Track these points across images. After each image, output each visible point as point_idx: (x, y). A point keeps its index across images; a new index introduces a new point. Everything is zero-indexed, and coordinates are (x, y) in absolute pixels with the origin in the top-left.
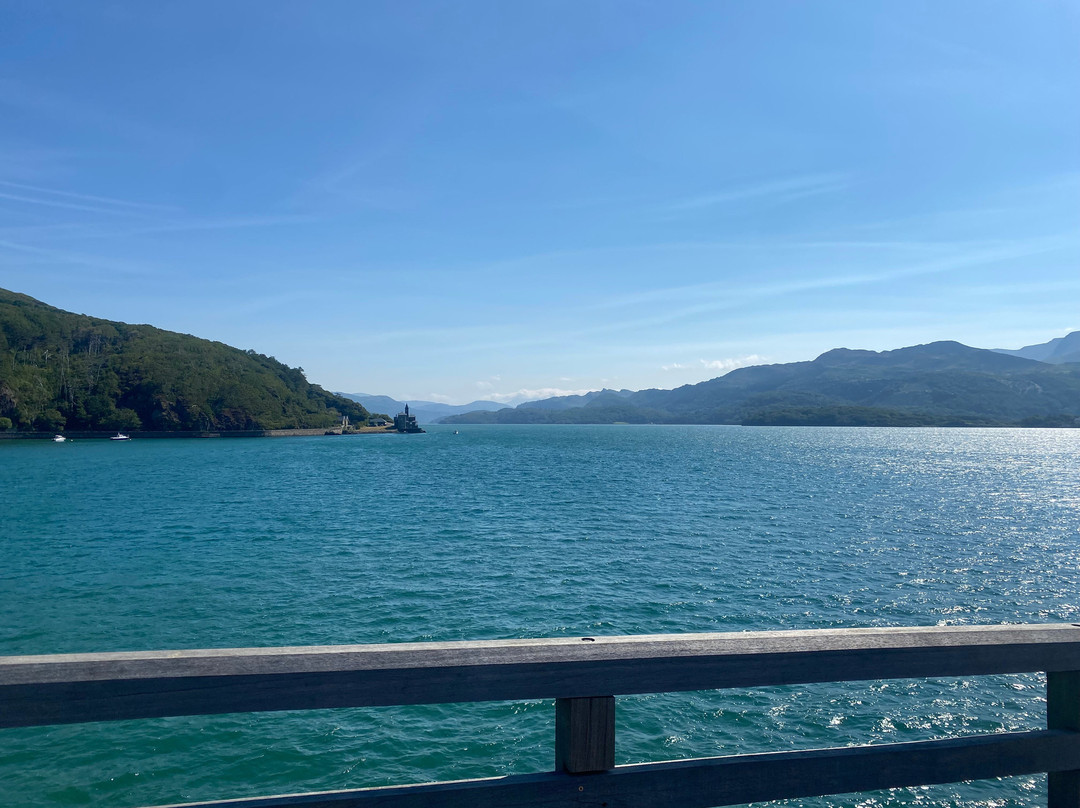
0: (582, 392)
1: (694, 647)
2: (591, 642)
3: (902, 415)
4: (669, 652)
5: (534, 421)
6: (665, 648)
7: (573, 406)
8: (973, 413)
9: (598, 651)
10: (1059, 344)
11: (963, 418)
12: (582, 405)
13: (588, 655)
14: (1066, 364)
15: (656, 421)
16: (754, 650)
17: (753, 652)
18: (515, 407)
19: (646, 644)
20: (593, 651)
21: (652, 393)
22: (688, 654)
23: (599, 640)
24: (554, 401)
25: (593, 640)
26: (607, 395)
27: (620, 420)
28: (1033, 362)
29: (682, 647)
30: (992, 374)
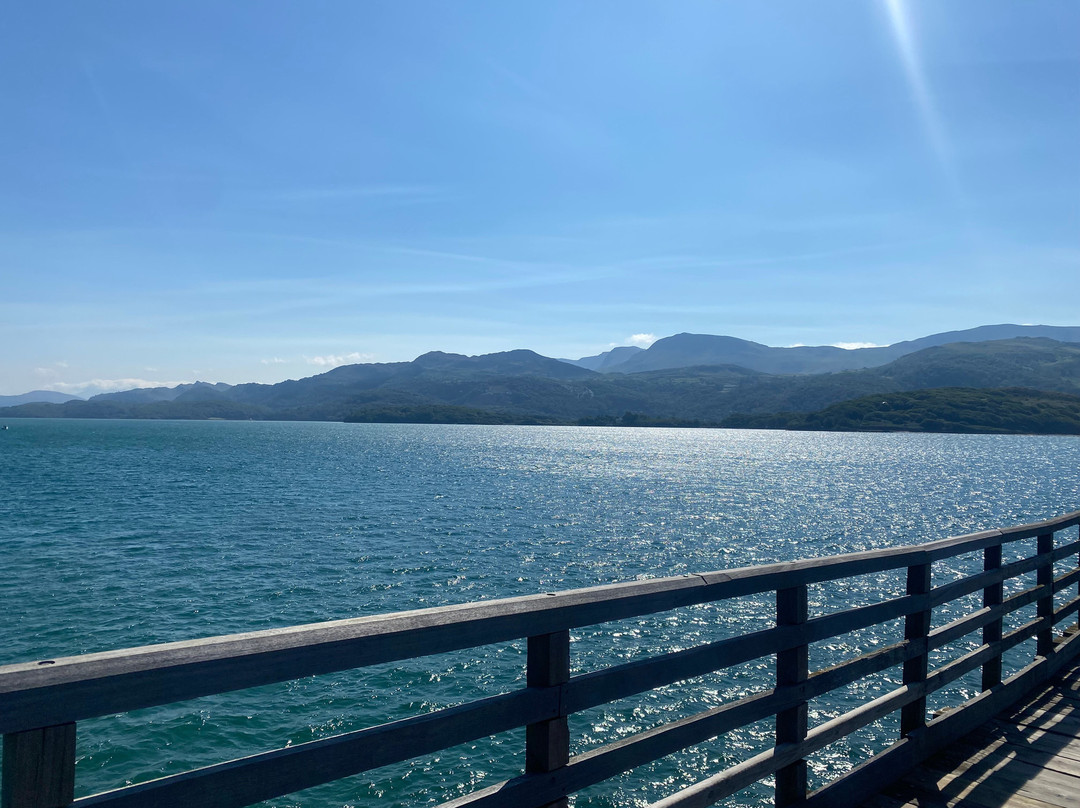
0: (172, 384)
1: (179, 655)
2: (51, 665)
3: (486, 414)
4: (148, 664)
5: (111, 416)
6: (145, 660)
7: (160, 399)
8: (543, 414)
9: (57, 675)
10: (607, 357)
11: (536, 417)
12: (171, 398)
13: (43, 681)
14: (612, 373)
15: (256, 417)
16: (248, 650)
17: (247, 653)
18: (87, 399)
19: (122, 659)
20: (51, 675)
21: (252, 387)
22: (172, 664)
23: (59, 662)
24: (136, 393)
25: (53, 662)
26: (200, 388)
27: (215, 415)
28: (588, 371)
29: (165, 657)
30: (557, 379)
